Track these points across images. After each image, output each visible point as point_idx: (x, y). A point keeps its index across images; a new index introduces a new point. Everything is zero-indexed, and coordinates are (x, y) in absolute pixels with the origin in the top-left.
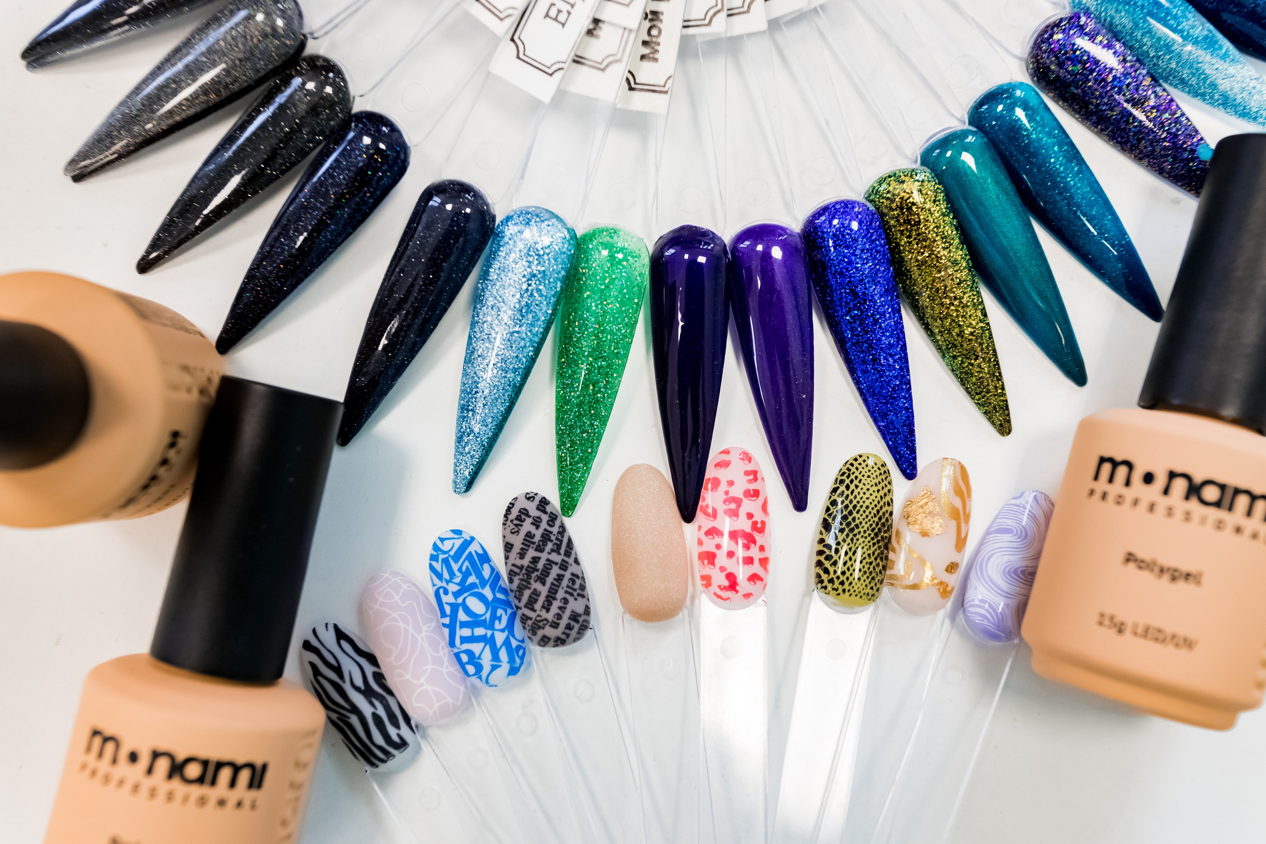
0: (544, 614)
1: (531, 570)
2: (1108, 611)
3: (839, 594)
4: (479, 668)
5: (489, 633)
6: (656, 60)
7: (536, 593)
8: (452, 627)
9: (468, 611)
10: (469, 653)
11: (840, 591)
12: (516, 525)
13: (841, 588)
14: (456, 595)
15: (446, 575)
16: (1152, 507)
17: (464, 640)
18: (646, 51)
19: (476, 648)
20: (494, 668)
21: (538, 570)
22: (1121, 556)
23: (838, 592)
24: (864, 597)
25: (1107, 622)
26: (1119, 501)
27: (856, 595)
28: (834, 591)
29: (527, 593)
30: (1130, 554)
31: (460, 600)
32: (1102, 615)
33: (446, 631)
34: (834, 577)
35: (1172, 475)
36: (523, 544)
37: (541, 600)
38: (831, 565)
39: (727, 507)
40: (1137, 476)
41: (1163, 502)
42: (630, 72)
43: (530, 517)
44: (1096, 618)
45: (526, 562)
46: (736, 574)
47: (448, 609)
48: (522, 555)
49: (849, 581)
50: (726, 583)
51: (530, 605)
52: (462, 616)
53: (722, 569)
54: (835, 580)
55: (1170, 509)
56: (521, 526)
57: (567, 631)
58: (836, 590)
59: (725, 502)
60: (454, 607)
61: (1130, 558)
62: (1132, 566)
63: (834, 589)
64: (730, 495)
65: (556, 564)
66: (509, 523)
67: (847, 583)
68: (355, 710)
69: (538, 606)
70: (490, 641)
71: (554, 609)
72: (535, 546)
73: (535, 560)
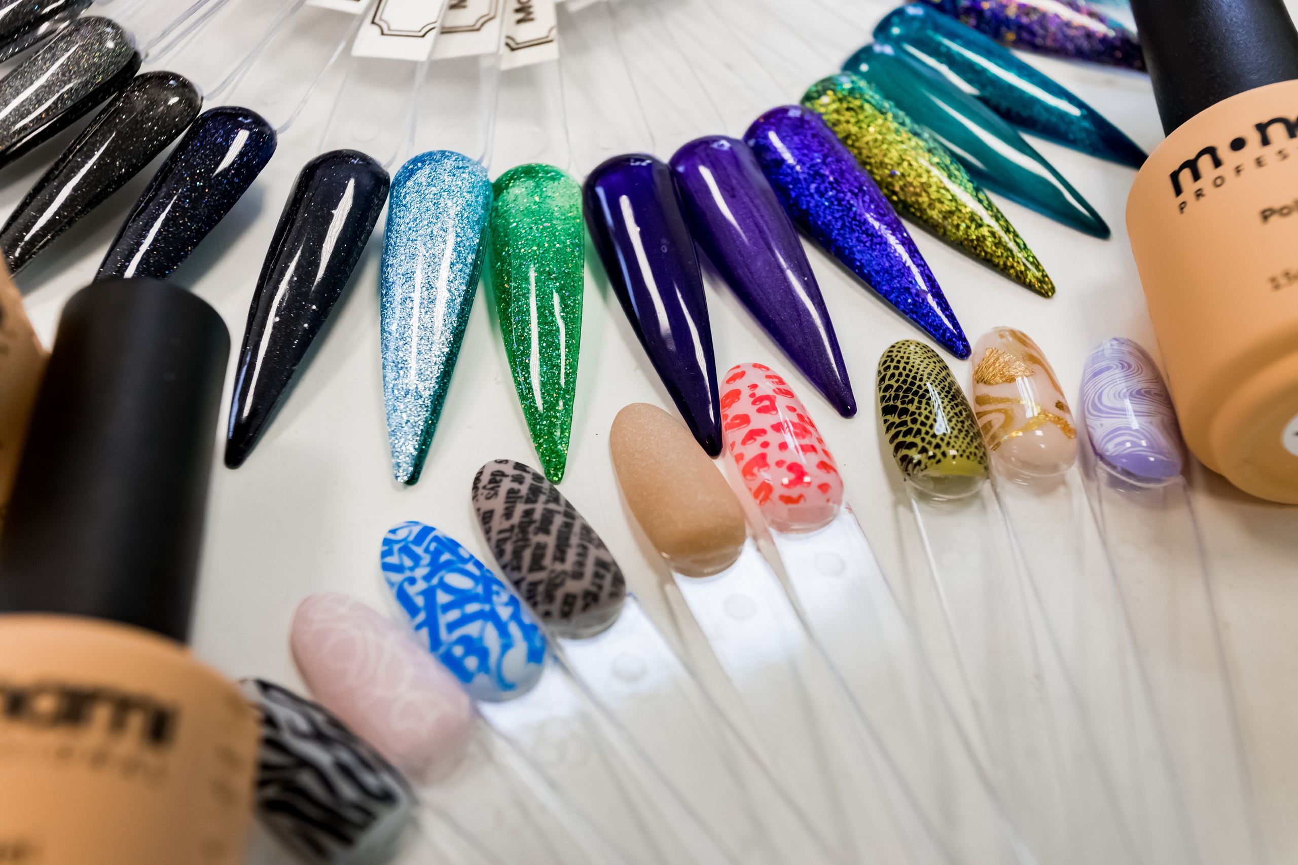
0: (558, 567)
1: (523, 527)
2: (1277, 271)
3: (939, 461)
4: (483, 653)
5: (487, 607)
6: (532, 20)
7: (541, 548)
8: (431, 623)
9: (448, 589)
10: (465, 641)
11: (939, 456)
12: (492, 489)
13: (938, 452)
14: (427, 578)
15: (408, 562)
16: (1259, 162)
17: (452, 627)
18: (520, 16)
19: (472, 629)
20: (506, 647)
21: (534, 522)
22: (1257, 219)
23: (937, 458)
24: (972, 457)
25: (1282, 281)
26: (1218, 182)
27: (961, 456)
28: (932, 460)
29: (527, 555)
30: (1264, 212)
31: (435, 581)
32: (1273, 280)
33: (424, 632)
34: (925, 444)
35: (1262, 128)
36: (506, 502)
37: (550, 552)
38: (915, 436)
39: (757, 407)
40: (1224, 152)
41: (1268, 153)
42: (508, 37)
43: (507, 476)
44: (1269, 286)
45: (517, 518)
46: (799, 462)
47: (420, 601)
48: (508, 514)
49: (946, 441)
50: (792, 476)
51: (537, 565)
52: (443, 598)
53: (779, 464)
54: (927, 446)
55: (1280, 152)
56: (499, 486)
57: (598, 581)
58: (934, 456)
59: (754, 403)
60: (429, 594)
61: (1266, 215)
62: (1274, 219)
63: (930, 458)
64: (757, 396)
65: (558, 512)
66: (481, 491)
67: (944, 445)
68: (304, 763)
69: (547, 561)
70: (492, 616)
71: (572, 555)
72: (523, 500)
73: (528, 513)
